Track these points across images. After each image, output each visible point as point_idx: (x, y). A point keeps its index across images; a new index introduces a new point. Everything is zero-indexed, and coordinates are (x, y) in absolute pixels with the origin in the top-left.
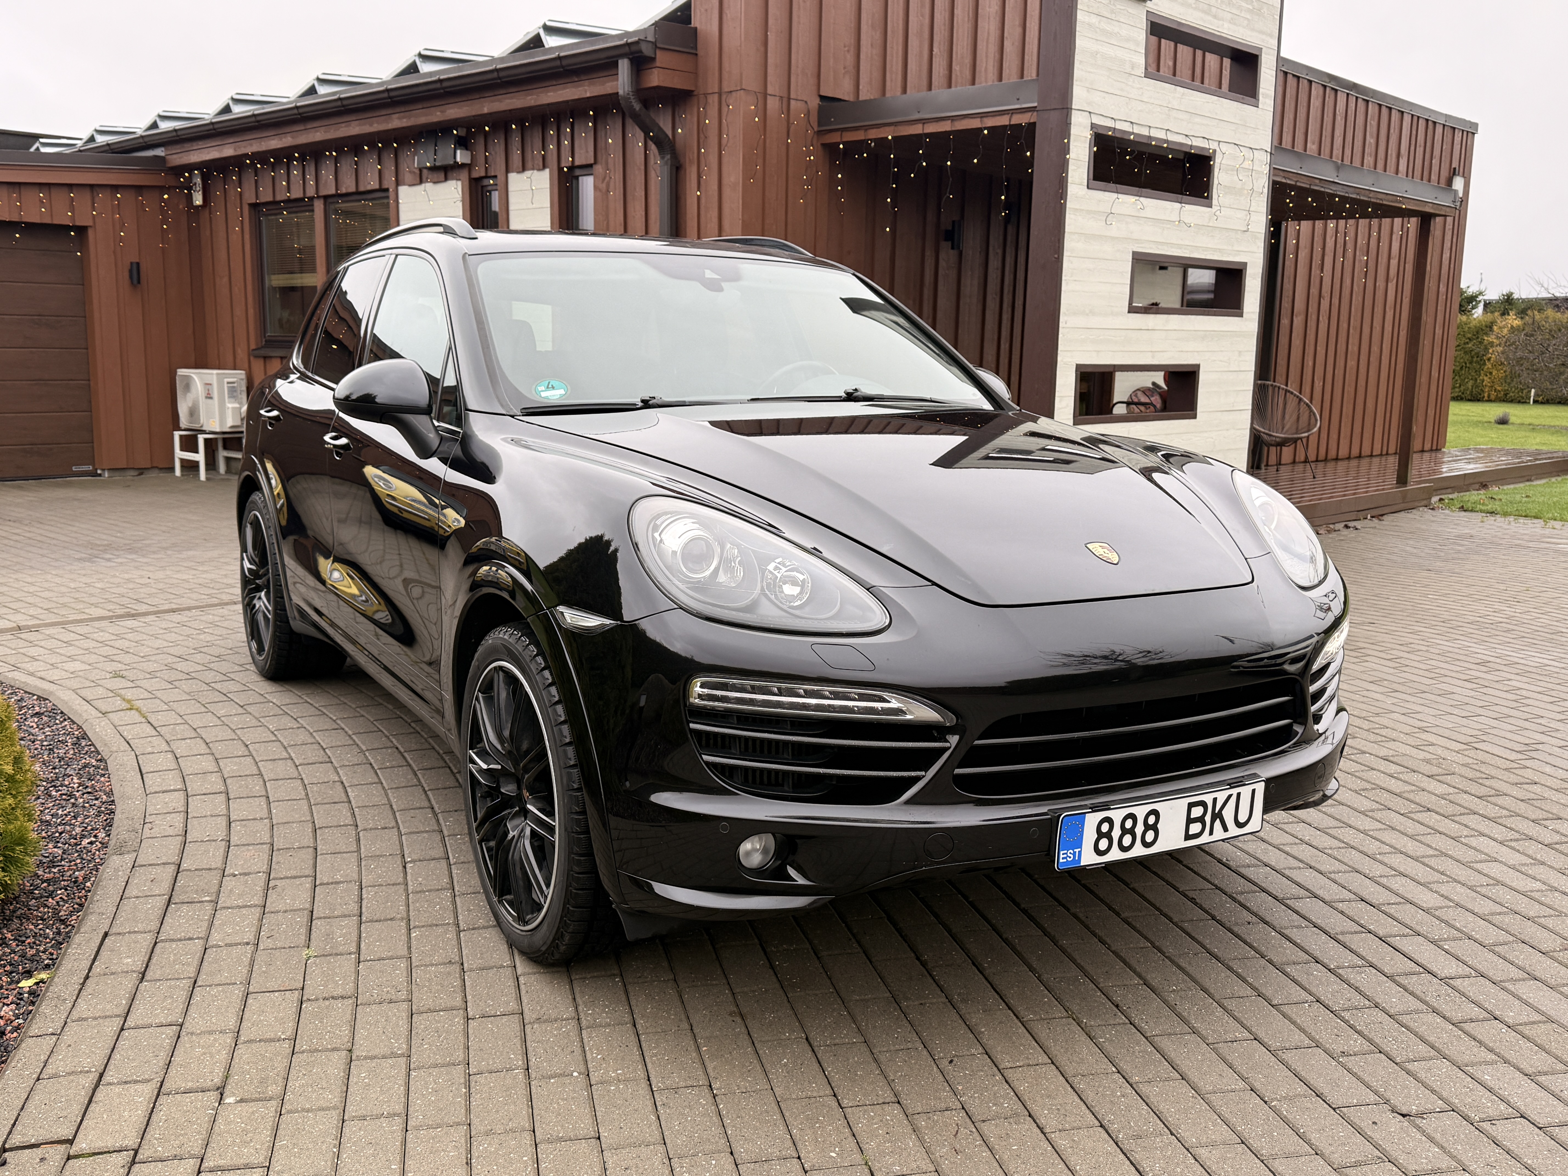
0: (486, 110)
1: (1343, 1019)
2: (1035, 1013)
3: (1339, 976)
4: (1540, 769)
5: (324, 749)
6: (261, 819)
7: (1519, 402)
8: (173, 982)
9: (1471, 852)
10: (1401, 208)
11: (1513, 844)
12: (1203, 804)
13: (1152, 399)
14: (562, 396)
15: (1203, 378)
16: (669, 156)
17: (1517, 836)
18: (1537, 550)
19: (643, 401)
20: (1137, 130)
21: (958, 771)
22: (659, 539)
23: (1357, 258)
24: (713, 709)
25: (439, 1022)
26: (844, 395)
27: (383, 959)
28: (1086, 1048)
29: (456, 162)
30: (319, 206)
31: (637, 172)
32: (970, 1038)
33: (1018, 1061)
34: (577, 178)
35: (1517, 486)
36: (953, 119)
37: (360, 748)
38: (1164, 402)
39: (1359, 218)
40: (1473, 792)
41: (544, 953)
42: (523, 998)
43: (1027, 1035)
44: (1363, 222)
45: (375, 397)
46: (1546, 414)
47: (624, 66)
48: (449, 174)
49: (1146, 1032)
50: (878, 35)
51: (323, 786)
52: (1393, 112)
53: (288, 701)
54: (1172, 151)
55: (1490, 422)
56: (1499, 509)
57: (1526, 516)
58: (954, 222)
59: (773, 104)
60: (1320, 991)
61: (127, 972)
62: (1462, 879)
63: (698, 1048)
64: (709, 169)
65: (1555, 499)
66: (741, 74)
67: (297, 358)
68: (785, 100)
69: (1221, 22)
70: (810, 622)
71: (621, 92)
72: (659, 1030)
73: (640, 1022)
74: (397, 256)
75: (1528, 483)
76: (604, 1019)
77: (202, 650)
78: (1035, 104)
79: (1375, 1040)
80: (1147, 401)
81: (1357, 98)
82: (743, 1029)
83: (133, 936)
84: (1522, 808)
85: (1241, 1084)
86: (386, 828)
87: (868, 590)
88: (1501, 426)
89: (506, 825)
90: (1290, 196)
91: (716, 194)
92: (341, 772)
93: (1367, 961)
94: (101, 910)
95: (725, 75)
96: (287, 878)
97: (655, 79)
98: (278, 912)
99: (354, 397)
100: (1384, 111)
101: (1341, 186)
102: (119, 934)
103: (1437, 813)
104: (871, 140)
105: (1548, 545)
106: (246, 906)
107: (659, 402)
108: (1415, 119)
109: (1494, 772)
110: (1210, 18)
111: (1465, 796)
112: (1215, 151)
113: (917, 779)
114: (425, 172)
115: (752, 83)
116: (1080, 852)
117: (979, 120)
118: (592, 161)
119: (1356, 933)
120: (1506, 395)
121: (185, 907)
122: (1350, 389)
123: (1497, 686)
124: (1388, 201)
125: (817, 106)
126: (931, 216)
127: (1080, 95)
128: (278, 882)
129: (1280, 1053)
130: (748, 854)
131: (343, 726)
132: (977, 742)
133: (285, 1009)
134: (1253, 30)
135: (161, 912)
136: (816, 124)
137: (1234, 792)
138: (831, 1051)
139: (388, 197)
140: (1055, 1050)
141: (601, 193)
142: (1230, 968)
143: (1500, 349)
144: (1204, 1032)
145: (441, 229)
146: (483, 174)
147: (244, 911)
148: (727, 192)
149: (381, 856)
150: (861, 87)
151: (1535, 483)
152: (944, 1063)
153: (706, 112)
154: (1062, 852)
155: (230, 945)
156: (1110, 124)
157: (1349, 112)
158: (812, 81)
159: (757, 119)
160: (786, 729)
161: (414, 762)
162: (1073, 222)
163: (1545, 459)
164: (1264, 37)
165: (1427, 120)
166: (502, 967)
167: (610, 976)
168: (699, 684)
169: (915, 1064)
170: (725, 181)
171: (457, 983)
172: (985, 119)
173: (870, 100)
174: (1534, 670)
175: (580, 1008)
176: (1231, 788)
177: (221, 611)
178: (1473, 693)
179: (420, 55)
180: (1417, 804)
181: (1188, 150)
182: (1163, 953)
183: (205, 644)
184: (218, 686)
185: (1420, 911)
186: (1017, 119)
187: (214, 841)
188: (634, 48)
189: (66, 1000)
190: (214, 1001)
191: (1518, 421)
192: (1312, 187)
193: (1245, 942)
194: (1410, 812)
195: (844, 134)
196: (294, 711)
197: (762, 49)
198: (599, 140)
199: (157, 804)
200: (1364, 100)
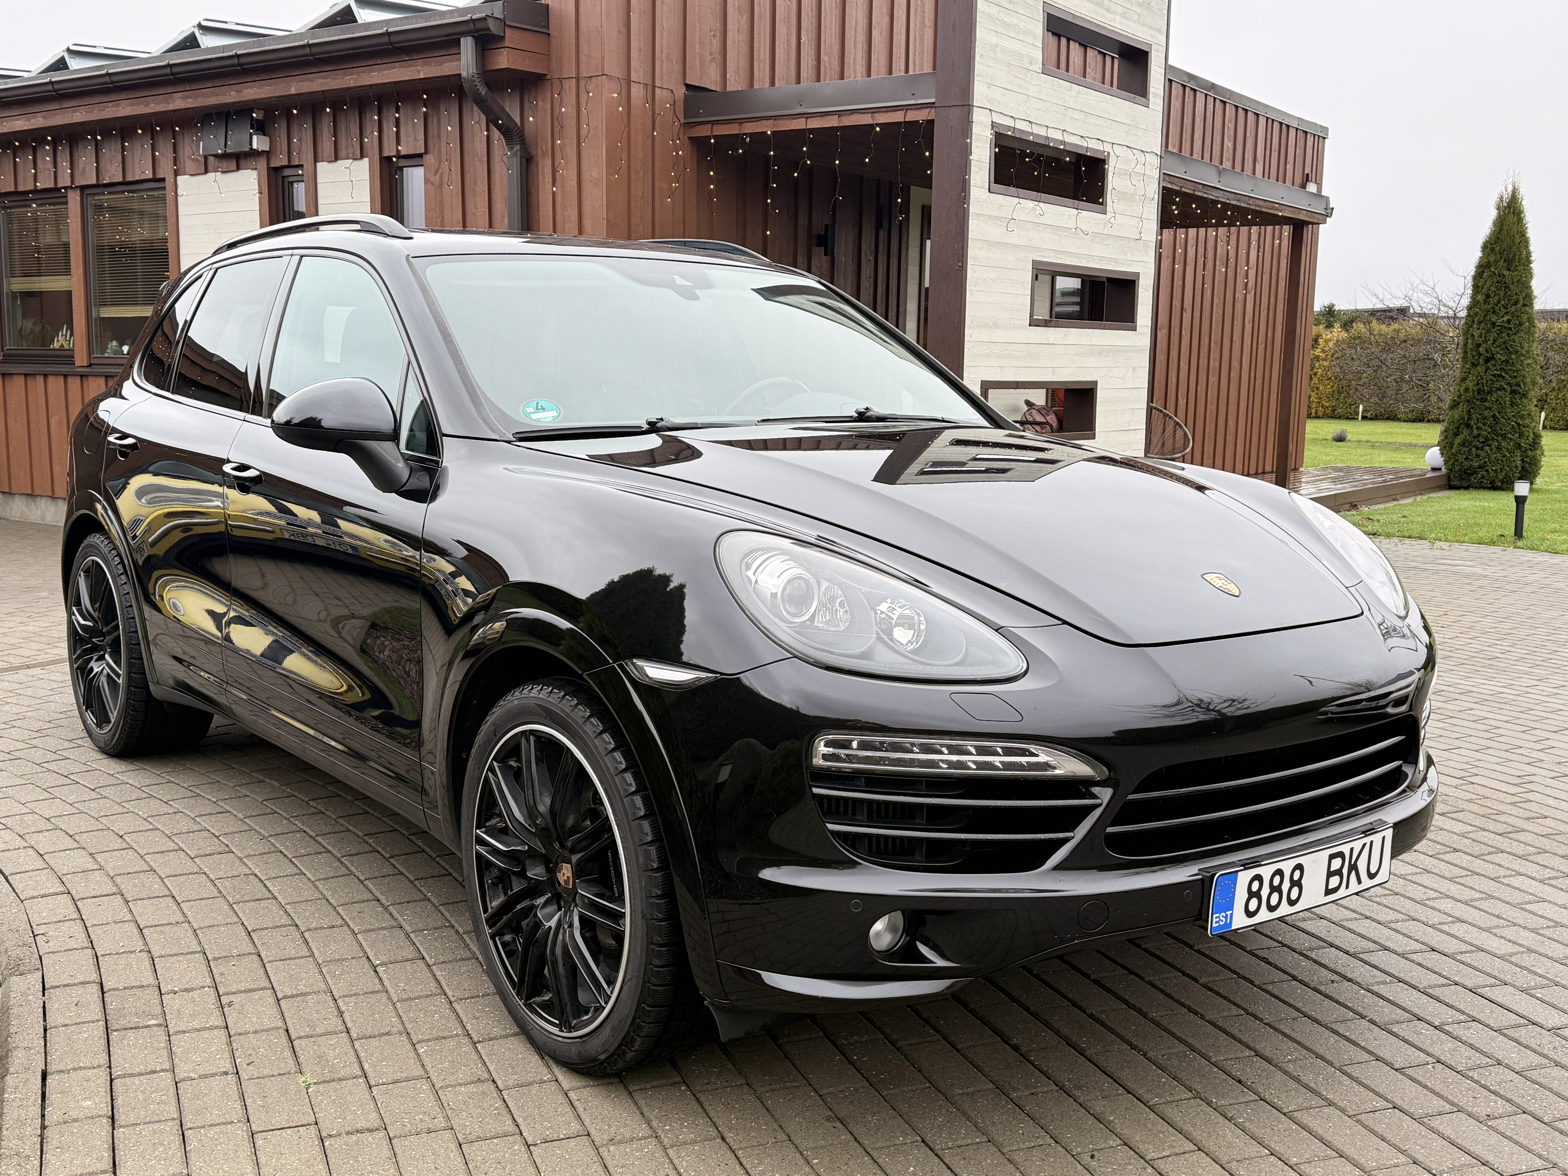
0: (293, 91)
1: (1472, 1079)
2: (1158, 1095)
3: (1447, 1033)
4: (1543, 802)
5: (217, 837)
6: (178, 923)
7: (1347, 418)
8: (156, 1126)
9: (1517, 893)
10: (1278, 215)
11: (1553, 882)
12: (1341, 855)
13: (1048, 418)
14: (555, 418)
15: (1101, 396)
16: (518, 147)
17: (1554, 874)
18: (1436, 572)
19: (649, 423)
20: (1036, 130)
21: (1110, 830)
22: (753, 580)
23: (1217, 268)
24: (839, 770)
25: (497, 1152)
26: (856, 415)
27: (398, 1081)
28: (1228, 1131)
29: (251, 149)
30: (74, 199)
31: (477, 164)
32: (1101, 1129)
33: (1164, 1150)
34: (401, 169)
35: (1387, 505)
36: (839, 113)
37: (260, 833)
38: (1060, 422)
39: (1240, 226)
40: (1491, 828)
41: (603, 1062)
42: (583, 1117)
43: (1161, 1120)
44: (1244, 230)
45: (320, 420)
46: (1379, 431)
47: (467, 45)
48: (242, 163)
49: (1282, 1108)
50: (745, 19)
51: (236, 881)
52: (1249, 114)
53: (148, 781)
54: (1069, 153)
55: (1326, 440)
56: (1380, 530)
57: (1409, 537)
58: (826, 226)
59: (637, 92)
60: (1436, 1050)
61: (92, 1118)
62: (1521, 922)
63: (808, 1162)
64: (566, 162)
65: (1433, 519)
66: (603, 58)
67: (139, 376)
68: (650, 88)
69: (1113, 16)
70: (935, 668)
71: (464, 74)
72: (755, 1144)
73: (729, 1136)
74: (302, 257)
75: (1395, 503)
76: (687, 1135)
77: (14, 723)
78: (933, 100)
79: (1514, 1099)
80: (1044, 420)
81: (1215, 99)
82: (849, 1136)
83: (81, 1073)
84: (1546, 844)
85: (1402, 1159)
86: (333, 927)
87: (996, 631)
88: (1339, 444)
89: (536, 915)
90: (1175, 203)
91: (575, 191)
92: (249, 864)
93: (1469, 1015)
94: (26, 1044)
95: (582, 58)
96: (241, 992)
97: (503, 60)
98: (247, 1033)
99: (296, 421)
100: (1241, 113)
101: (1222, 192)
102: (62, 1071)
103: (1465, 853)
104: (746, 134)
105: (1446, 567)
106: (205, 1029)
107: (668, 425)
108: (1270, 121)
109: (1502, 807)
110: (1103, 11)
111: (1486, 834)
112: (1109, 153)
113: (1065, 841)
114: (211, 159)
115: (614, 68)
116: (1231, 915)
117: (870, 115)
118: (423, 151)
119: (1443, 985)
120: (1334, 411)
121: (130, 1033)
122: (1212, 407)
123: (1461, 715)
124: (1266, 208)
125: (683, 96)
126: (802, 220)
127: (981, 92)
128: (231, 998)
129: (1426, 1120)
130: (878, 934)
131: (228, 808)
132: (1131, 797)
133: (306, 1148)
134: (1143, 25)
135: (103, 1041)
136: (682, 115)
137: (1367, 840)
138: (958, 1154)
139: (164, 188)
140: (1197, 1135)
141: (434, 187)
142: (1336, 1032)
143: (1326, 364)
144: (1340, 1104)
145: (358, 227)
146: (285, 163)
147: (205, 1034)
148: (587, 188)
149: (343, 960)
150: (728, 77)
151: (1403, 502)
152: (1086, 1159)
153: (561, 98)
154: (1215, 916)
155: (205, 1076)
156: (1009, 122)
157: (1208, 114)
158: (677, 68)
159: (621, 109)
160: (921, 790)
161: (333, 847)
162: (976, 229)
163: (1407, 477)
164: (1153, 32)
165: (1281, 123)
166: (543, 1082)
167: (672, 1085)
168: (822, 743)
169: (1055, 1161)
170: (585, 176)
171: (499, 1103)
172: (876, 115)
173: (738, 91)
174: (1490, 698)
175: (654, 1123)
176: (1366, 836)
177: (16, 676)
178: (1441, 725)
179: (200, 26)
180: (1442, 844)
181: (1083, 153)
182: (1261, 1020)
183: (16, 717)
184: (53, 766)
185: (1497, 959)
186: (912, 116)
187: (132, 952)
188: (479, 26)
189: (29, 1156)
190: (216, 1145)
191: (1355, 439)
192: (1197, 193)
193: (1338, 1002)
194: (1439, 853)
195: (715, 127)
196: (161, 792)
197: (624, 31)
198: (430, 127)
199: (40, 911)
200: (1221, 101)
